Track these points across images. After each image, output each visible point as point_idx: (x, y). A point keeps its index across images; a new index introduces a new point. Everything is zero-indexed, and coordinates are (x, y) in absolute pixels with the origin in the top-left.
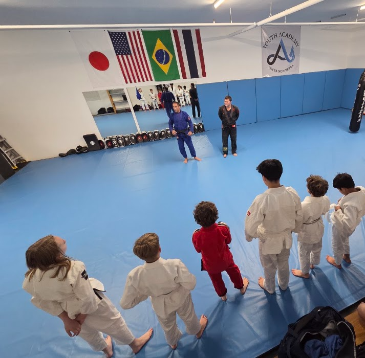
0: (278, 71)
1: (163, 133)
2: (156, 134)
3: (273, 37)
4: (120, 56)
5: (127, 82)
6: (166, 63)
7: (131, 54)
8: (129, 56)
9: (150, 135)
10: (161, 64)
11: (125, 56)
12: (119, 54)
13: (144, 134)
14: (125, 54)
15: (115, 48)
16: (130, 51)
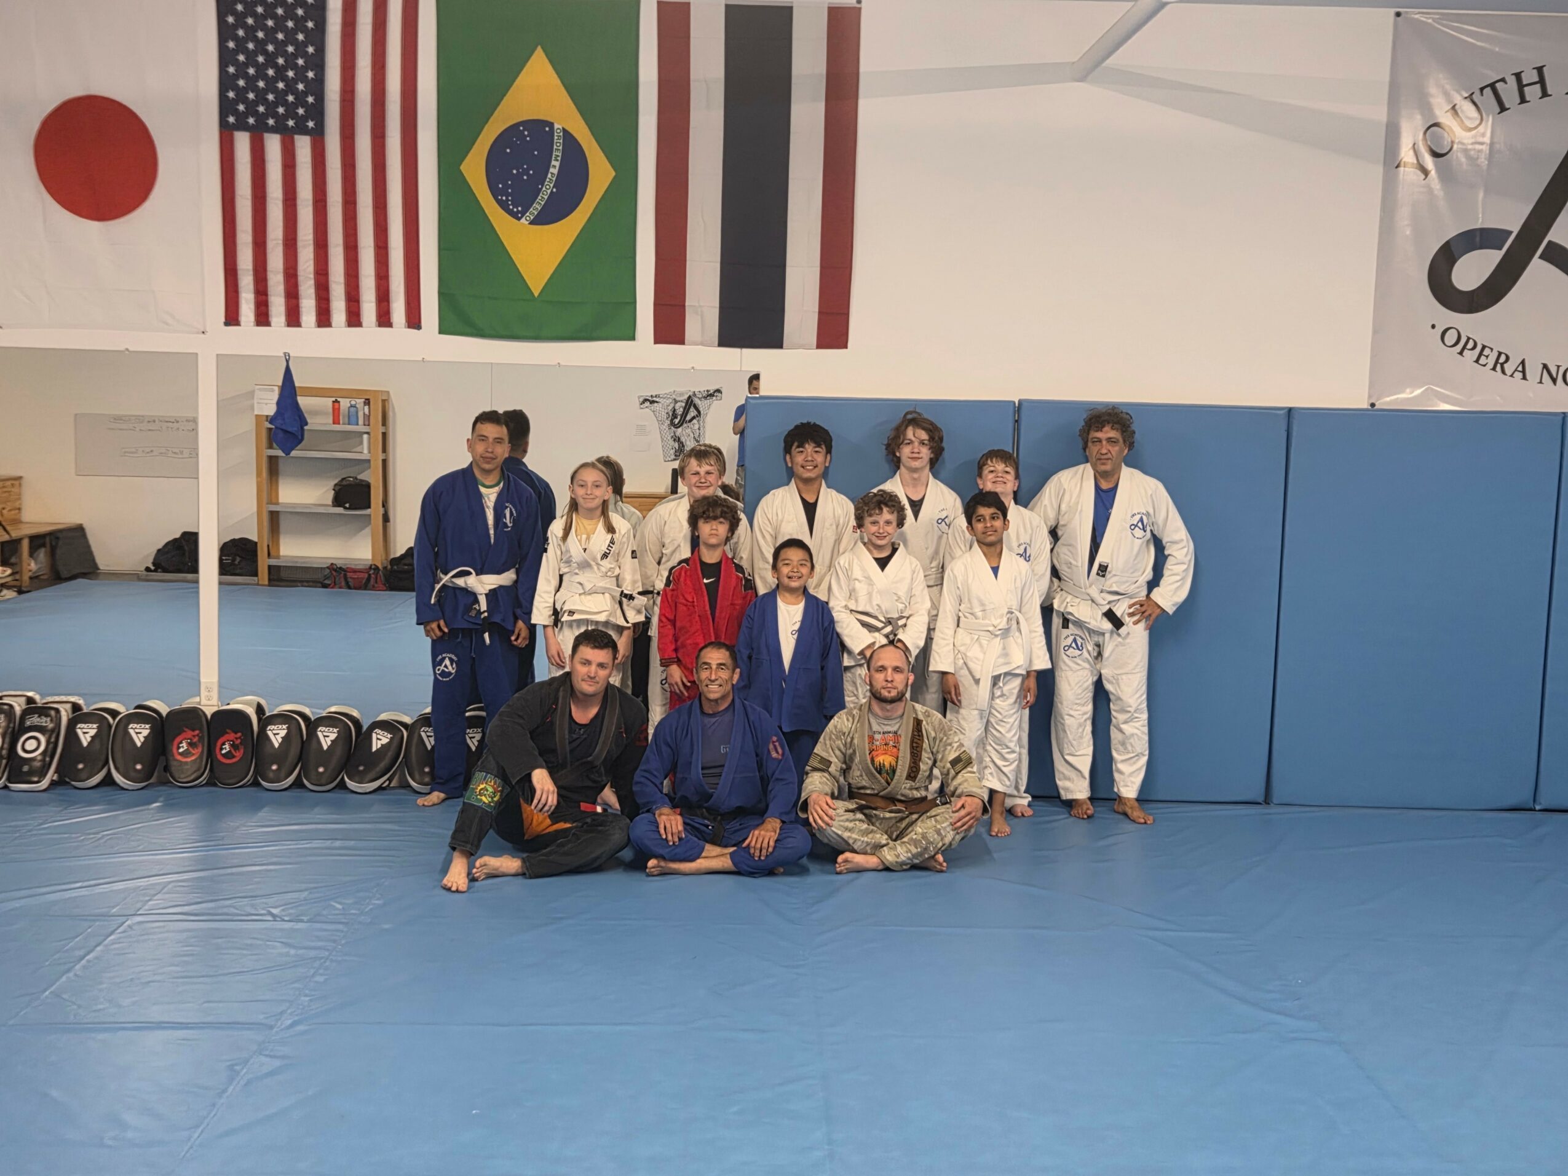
0: (1534, 371)
1: (380, 740)
2: (327, 737)
3: (1509, 92)
4: (242, 142)
5: (232, 318)
6: (551, 215)
7: (318, 137)
8: (303, 146)
9: (277, 735)
10: (517, 216)
11: (273, 144)
12: (242, 126)
13: (230, 720)
14: (280, 128)
15: (224, 82)
16: (318, 112)
